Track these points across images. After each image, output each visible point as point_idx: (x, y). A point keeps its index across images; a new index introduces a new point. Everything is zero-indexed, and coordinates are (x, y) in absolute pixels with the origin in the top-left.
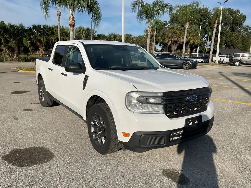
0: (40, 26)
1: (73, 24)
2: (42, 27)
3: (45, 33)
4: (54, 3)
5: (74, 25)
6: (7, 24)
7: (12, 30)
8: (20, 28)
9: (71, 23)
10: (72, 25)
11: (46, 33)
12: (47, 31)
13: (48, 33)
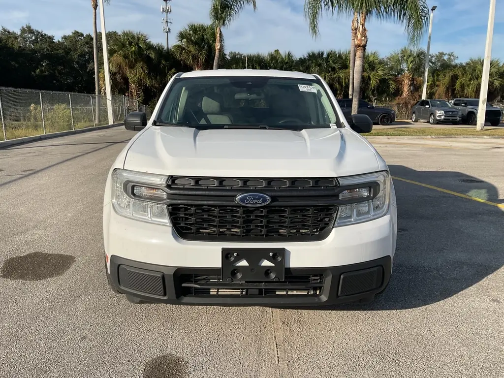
0: (322, 54)
1: (363, 43)
2: (325, 56)
3: (329, 66)
4: (331, 6)
5: (364, 46)
6: (267, 55)
7: (273, 64)
8: (286, 61)
9: (359, 43)
10: (359, 46)
11: (331, 67)
12: (333, 62)
13: (334, 66)
